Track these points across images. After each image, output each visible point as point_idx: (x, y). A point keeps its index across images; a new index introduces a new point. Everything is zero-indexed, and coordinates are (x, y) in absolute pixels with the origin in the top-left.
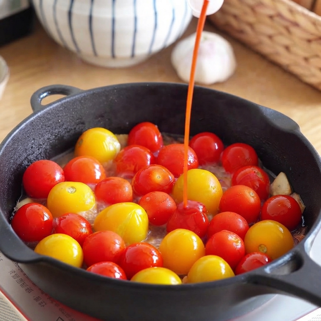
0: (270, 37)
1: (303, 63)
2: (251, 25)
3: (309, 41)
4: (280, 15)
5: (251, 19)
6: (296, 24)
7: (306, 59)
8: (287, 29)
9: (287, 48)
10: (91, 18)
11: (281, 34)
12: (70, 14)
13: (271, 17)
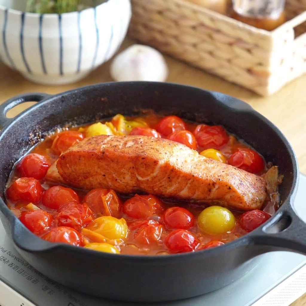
0: (195, 46)
1: (226, 64)
2: (176, 37)
3: (231, 44)
4: (202, 25)
5: (174, 31)
6: (218, 31)
7: (229, 61)
8: (210, 37)
9: (211, 53)
10: (40, 39)
11: (204, 41)
12: (22, 37)
13: (194, 28)
